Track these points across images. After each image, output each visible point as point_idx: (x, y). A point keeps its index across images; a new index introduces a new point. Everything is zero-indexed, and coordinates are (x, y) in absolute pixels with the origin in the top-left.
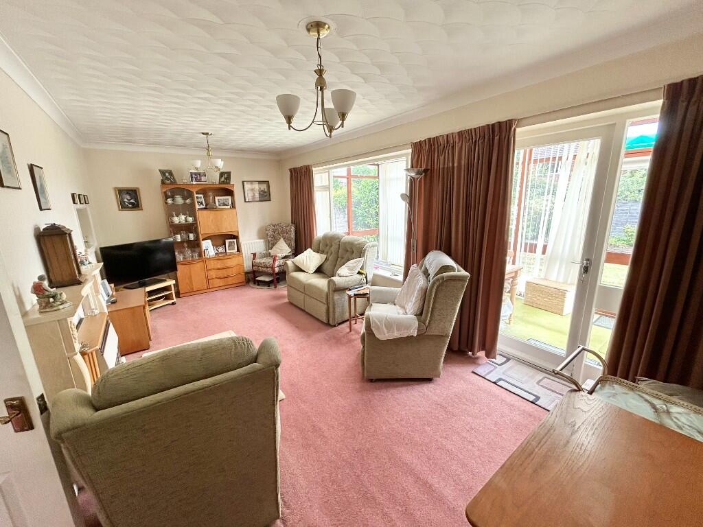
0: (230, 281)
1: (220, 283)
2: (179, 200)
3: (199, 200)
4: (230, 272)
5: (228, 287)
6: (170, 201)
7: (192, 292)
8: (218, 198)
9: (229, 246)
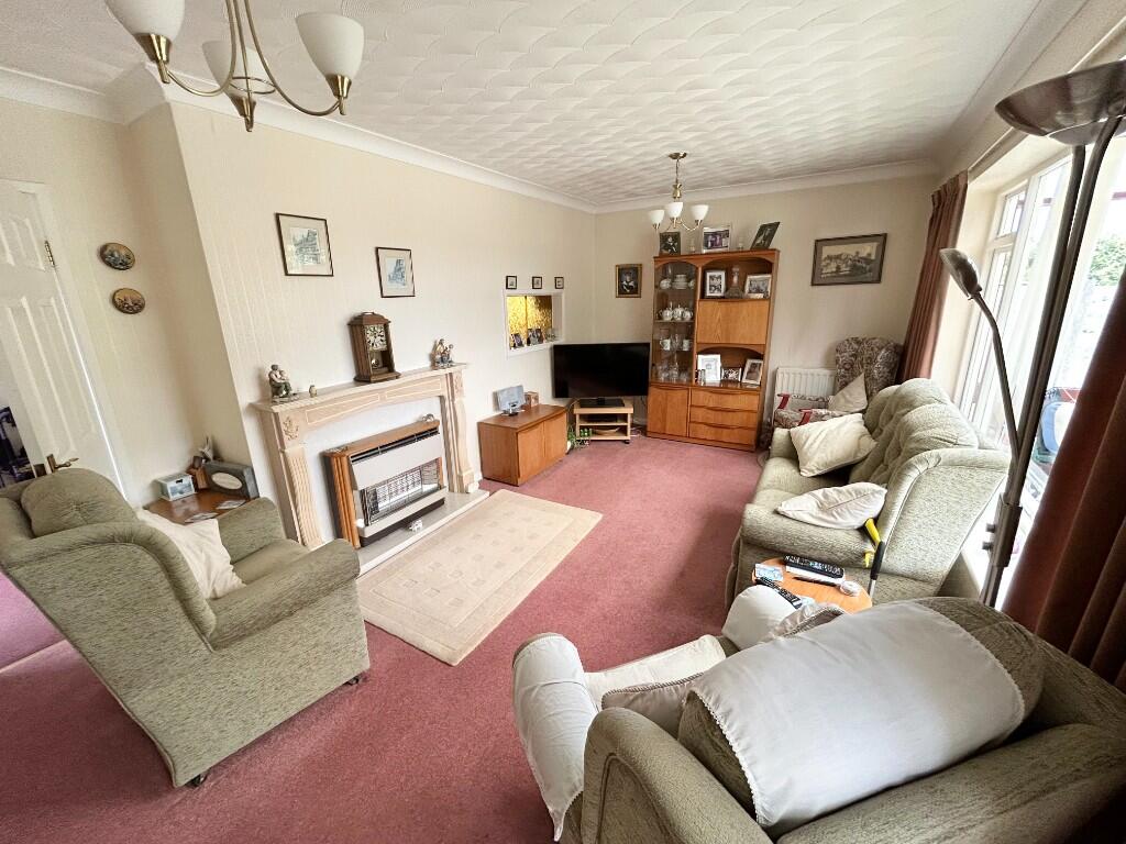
0: (725, 435)
1: (708, 433)
2: (681, 282)
3: (716, 282)
4: (728, 419)
5: (717, 444)
6: (665, 284)
7: (663, 435)
8: (752, 277)
9: (750, 372)
